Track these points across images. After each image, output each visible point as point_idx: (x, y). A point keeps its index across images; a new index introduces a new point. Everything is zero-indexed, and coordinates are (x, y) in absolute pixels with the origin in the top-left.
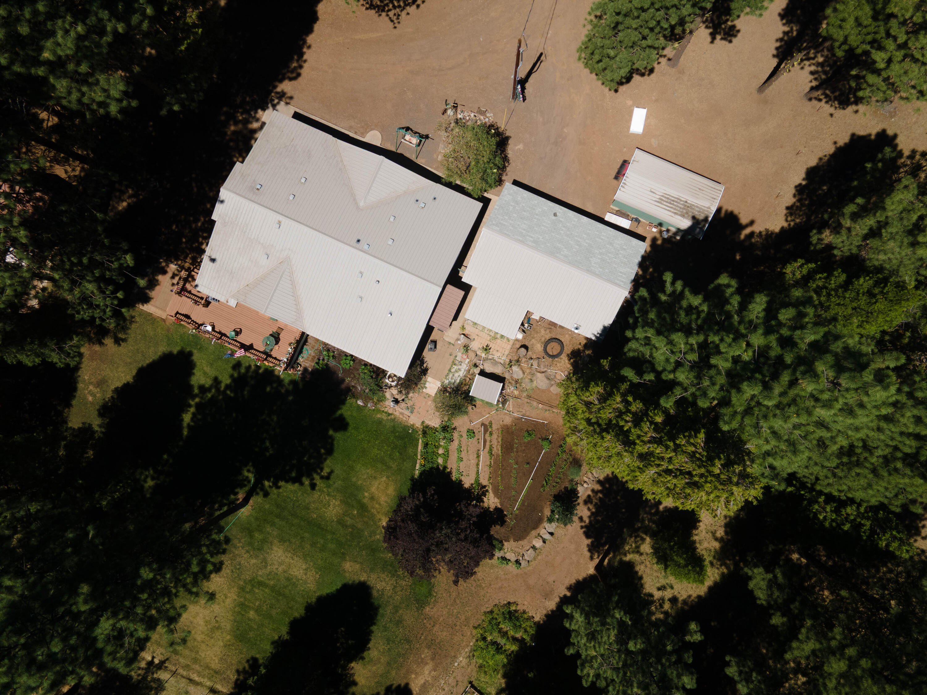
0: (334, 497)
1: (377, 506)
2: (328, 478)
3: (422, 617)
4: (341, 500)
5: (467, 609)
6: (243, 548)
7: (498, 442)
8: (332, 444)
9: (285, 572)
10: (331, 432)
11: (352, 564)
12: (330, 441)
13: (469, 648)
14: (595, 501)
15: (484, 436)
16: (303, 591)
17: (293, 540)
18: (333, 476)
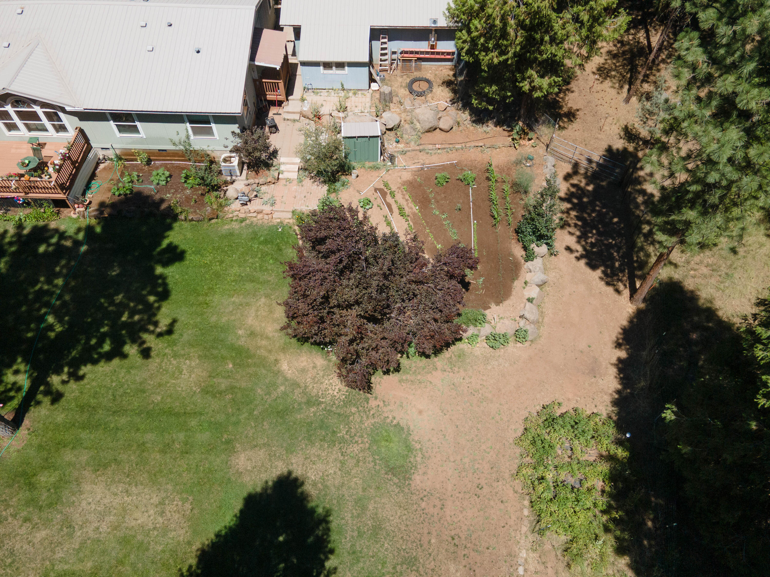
0: (187, 356)
1: (264, 342)
2: (170, 331)
3: (415, 498)
4: (199, 357)
5: (483, 447)
6: (14, 516)
7: (407, 200)
8: (165, 285)
9: (116, 528)
10: (159, 270)
11: (250, 453)
12: (160, 281)
13: (526, 522)
14: (572, 222)
15: (385, 200)
16: (163, 551)
17: (123, 457)
18: (177, 326)
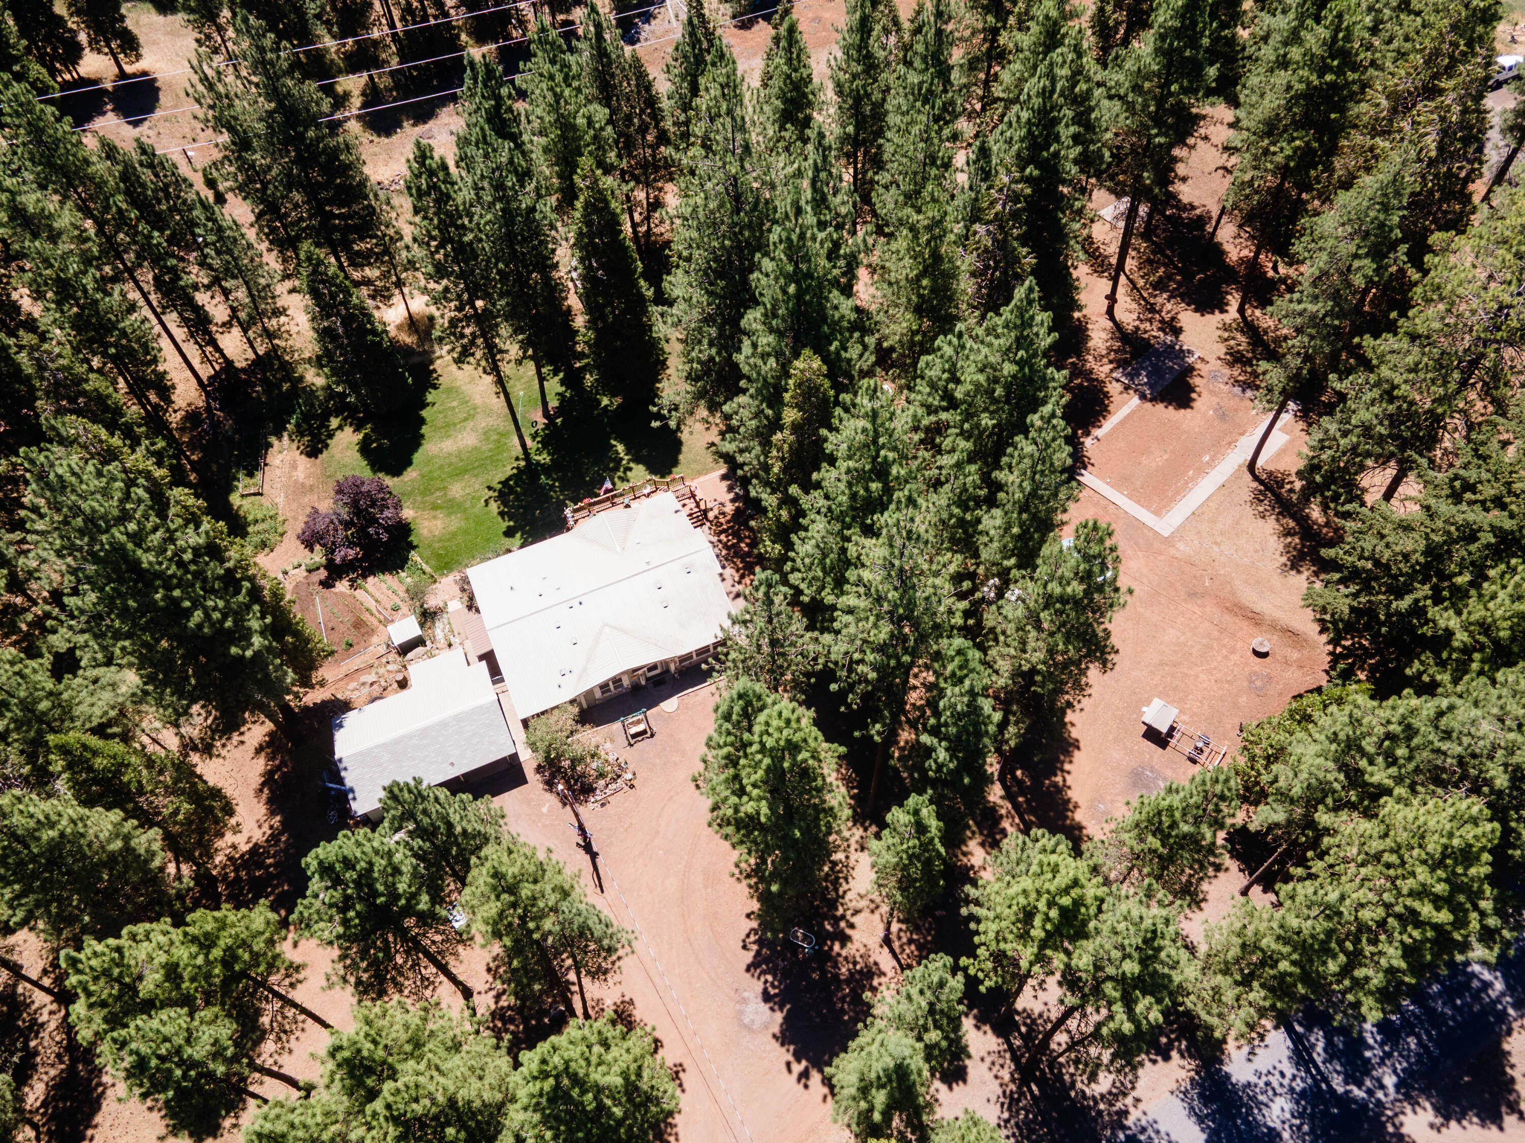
0: (462, 496)
1: (426, 517)
7: (370, 621)
9: (455, 437)
13: (279, 506)
15: (384, 616)
17: (467, 455)
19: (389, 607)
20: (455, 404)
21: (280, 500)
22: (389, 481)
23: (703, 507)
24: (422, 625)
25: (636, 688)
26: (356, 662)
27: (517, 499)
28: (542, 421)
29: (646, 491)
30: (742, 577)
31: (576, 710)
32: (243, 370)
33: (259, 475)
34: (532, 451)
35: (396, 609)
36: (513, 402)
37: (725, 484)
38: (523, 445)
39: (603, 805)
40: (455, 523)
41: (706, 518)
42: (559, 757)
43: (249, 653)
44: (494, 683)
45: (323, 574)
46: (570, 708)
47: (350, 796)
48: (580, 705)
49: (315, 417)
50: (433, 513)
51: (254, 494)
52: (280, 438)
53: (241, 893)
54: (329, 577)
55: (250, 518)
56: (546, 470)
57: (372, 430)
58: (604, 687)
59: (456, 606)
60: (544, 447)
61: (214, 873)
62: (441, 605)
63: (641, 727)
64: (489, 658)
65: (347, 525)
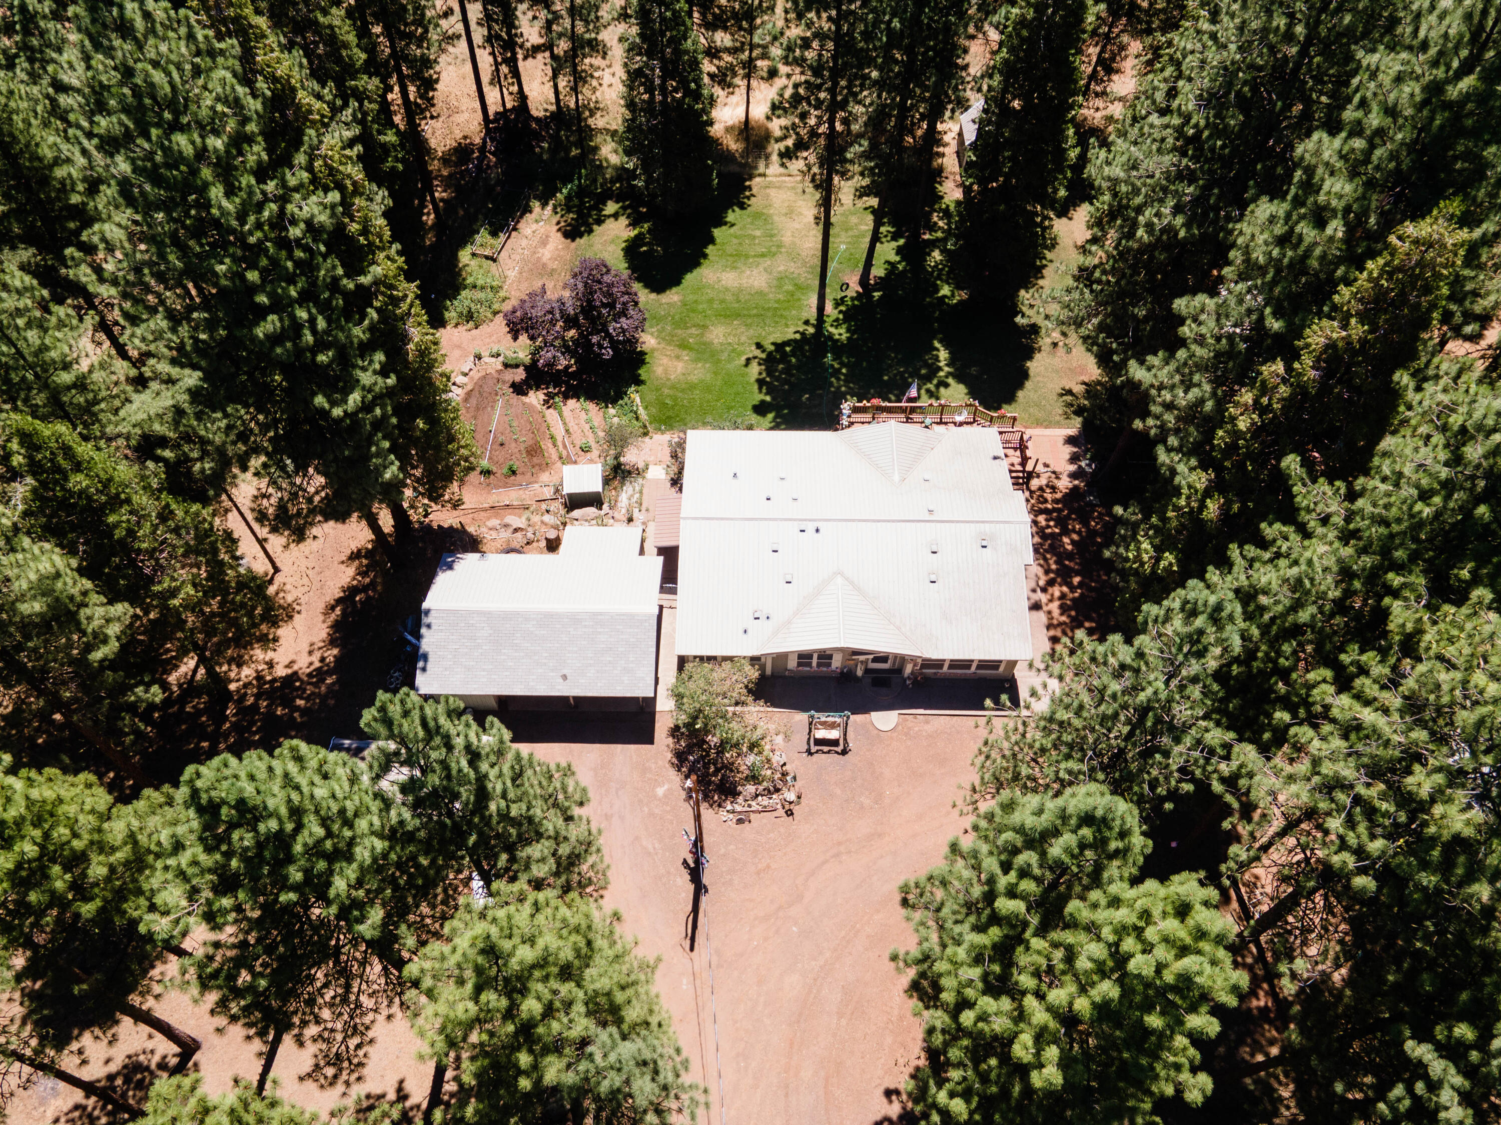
0: (722, 344)
1: (669, 353)
7: (548, 452)
9: (742, 272)
15: (568, 452)
17: (748, 297)
19: (578, 443)
20: (758, 233)
21: (512, 274)
22: (645, 296)
23: (1029, 468)
24: (607, 481)
25: (846, 677)
26: (510, 496)
27: (787, 371)
28: (855, 288)
29: (958, 419)
30: (1051, 583)
31: (754, 674)
32: (538, 120)
33: (502, 237)
34: (829, 320)
35: (585, 450)
36: (831, 253)
37: (1069, 450)
38: (821, 308)
39: (740, 821)
40: (700, 372)
41: (1027, 483)
42: (706, 731)
43: (337, 412)
44: (663, 590)
45: (520, 375)
46: (747, 668)
47: (420, 664)
48: (762, 668)
49: (591, 195)
50: (677, 351)
51: (487, 258)
52: (544, 205)
53: (248, 729)
54: (525, 382)
55: (470, 280)
56: (837, 348)
57: (649, 231)
58: (804, 657)
59: (658, 474)
60: (845, 320)
61: (233, 687)
62: (641, 465)
63: (834, 734)
64: (670, 555)
65: (570, 322)
